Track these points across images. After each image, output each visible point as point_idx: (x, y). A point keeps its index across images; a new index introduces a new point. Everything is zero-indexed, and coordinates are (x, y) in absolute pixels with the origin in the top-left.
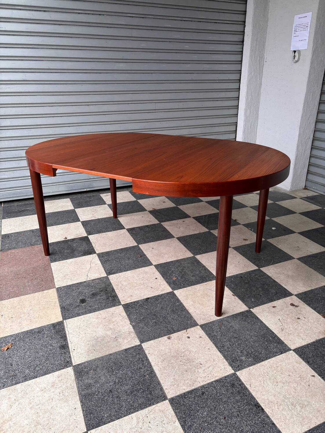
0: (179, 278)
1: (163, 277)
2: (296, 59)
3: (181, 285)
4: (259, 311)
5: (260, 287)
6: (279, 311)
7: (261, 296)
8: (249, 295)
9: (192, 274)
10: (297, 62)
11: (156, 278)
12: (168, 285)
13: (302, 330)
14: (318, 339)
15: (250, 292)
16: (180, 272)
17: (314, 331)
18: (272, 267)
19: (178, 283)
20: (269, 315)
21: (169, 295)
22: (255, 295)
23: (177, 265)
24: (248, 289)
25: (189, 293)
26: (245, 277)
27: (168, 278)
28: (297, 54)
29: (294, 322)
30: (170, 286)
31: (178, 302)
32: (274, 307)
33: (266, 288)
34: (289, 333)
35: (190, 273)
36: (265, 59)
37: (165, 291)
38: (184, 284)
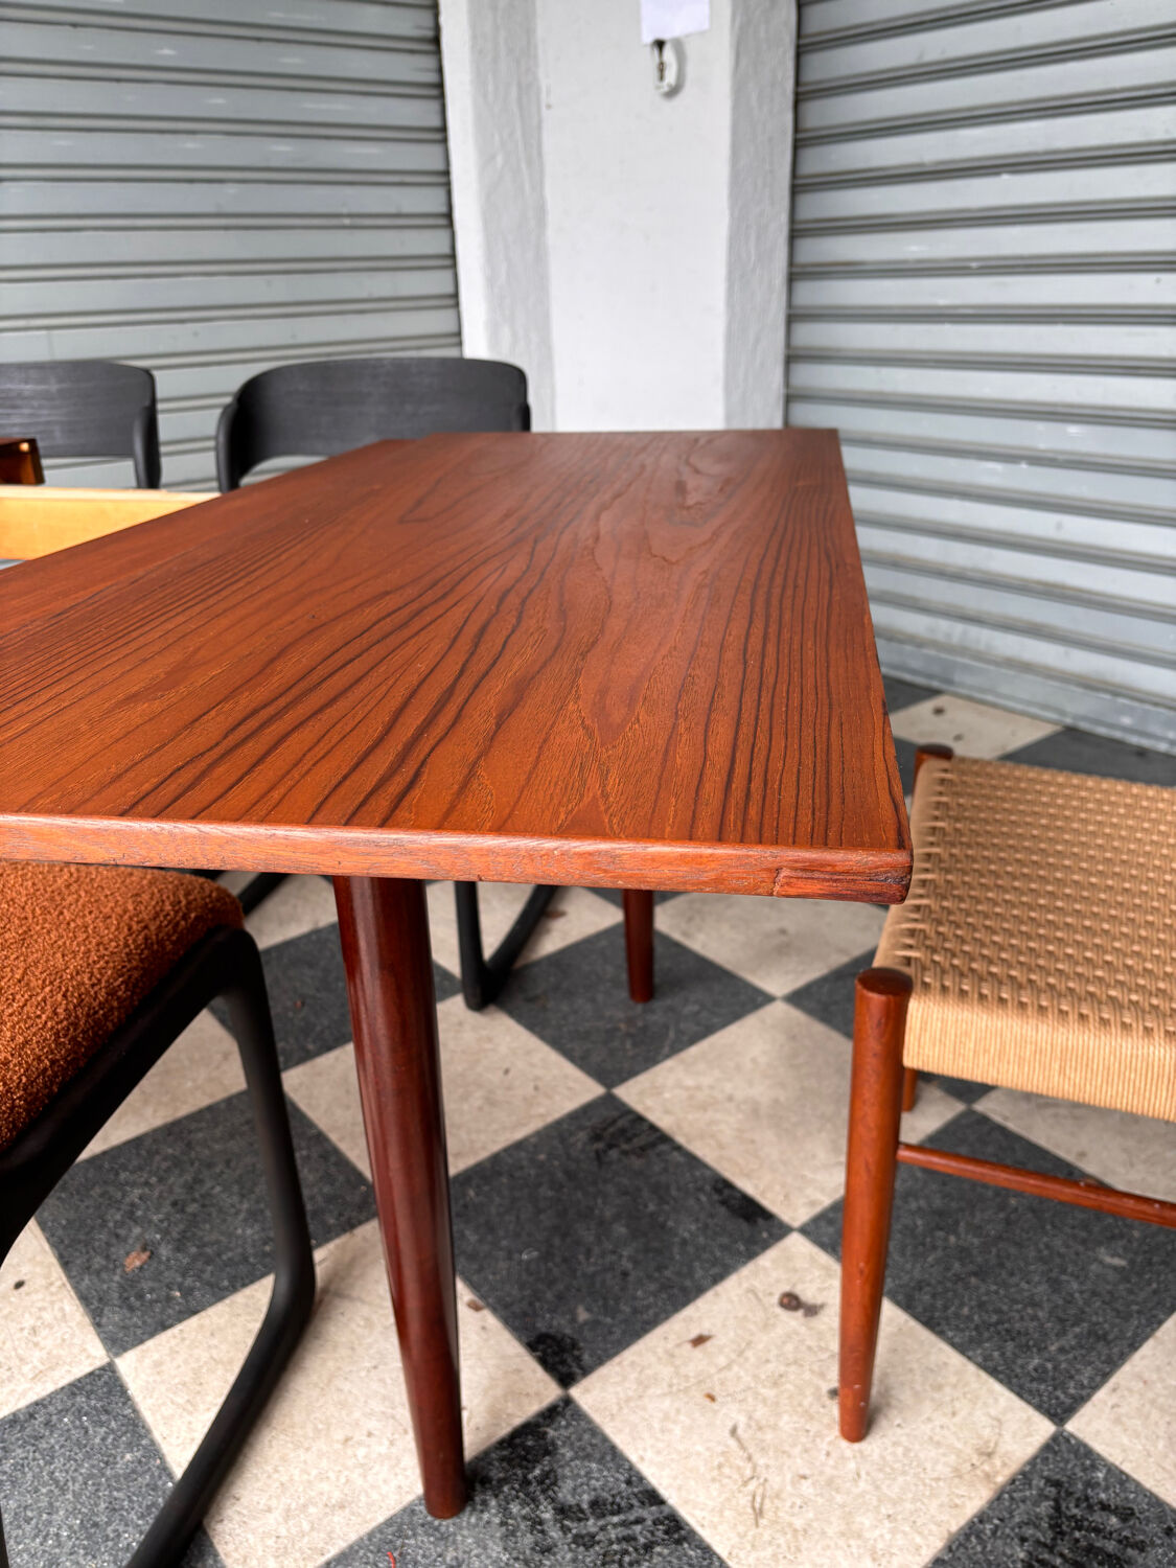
0: (164, 1252)
1: (65, 1263)
2: (671, 76)
3: (169, 1299)
4: (617, 1393)
5: (617, 1217)
6: (728, 1367)
7: (625, 1274)
8: (560, 1286)
9: (245, 1206)
10: (673, 92)
11: (19, 1285)
12: (87, 1320)
13: (862, 1485)
14: (954, 1528)
15: (565, 1260)
16: (174, 1204)
17: (928, 1466)
18: (671, 1070)
19: (152, 1291)
20: (678, 1411)
21: (81, 1399)
22: (594, 1275)
23: (165, 1159)
24: (557, 1241)
25: (214, 1352)
26: (541, 1165)
27: (98, 1262)
28: (669, 54)
29: (814, 1427)
30: (98, 1325)
31: (130, 1446)
32: (699, 1341)
33: (652, 1215)
34: (799, 1523)
35: (235, 1199)
36: (543, 95)
37: (56, 1374)
38: (187, 1293)
